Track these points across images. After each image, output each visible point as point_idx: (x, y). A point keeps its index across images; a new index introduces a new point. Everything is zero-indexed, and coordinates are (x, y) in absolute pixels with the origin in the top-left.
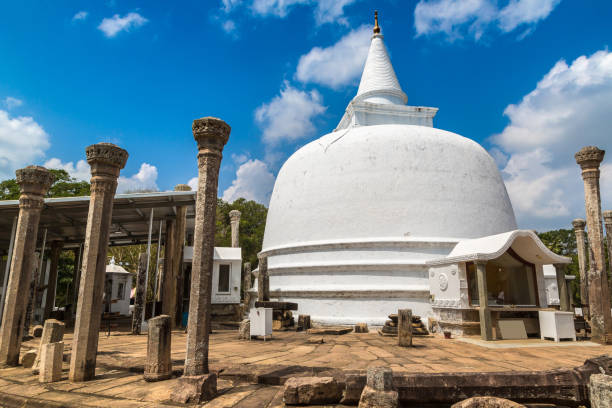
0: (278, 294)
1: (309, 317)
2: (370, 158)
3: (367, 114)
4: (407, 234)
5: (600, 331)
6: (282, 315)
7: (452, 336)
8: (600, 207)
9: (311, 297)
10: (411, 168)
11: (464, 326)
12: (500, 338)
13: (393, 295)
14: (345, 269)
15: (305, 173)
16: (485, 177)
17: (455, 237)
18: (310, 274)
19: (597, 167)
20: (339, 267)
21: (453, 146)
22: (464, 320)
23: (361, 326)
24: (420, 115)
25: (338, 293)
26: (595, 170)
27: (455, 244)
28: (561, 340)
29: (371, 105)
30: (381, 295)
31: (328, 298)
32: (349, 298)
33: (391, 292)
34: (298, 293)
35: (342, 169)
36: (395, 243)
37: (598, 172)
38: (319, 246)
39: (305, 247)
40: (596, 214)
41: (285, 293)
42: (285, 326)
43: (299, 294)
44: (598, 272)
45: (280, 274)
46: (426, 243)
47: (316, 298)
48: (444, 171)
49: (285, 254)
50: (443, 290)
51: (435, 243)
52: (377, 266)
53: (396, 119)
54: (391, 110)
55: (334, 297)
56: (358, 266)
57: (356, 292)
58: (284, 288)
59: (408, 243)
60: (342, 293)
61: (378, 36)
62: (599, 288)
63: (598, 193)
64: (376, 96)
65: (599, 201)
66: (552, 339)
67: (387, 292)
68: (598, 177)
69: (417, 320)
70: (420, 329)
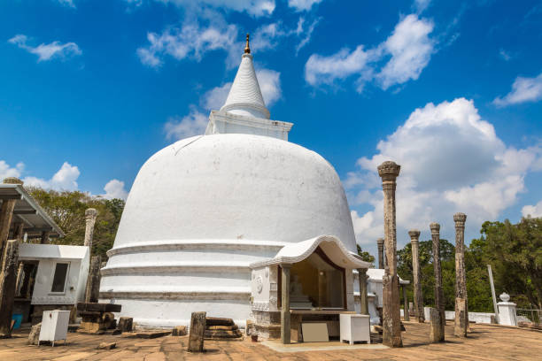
0: (109, 295)
1: (132, 319)
2: (215, 163)
3: (226, 123)
4: (240, 237)
5: (389, 333)
6: (101, 316)
7: (259, 339)
8: (395, 217)
9: (140, 299)
10: (251, 174)
11: (270, 329)
12: (301, 341)
13: (217, 297)
14: (177, 269)
15: (155, 174)
16: (322, 187)
17: (283, 240)
18: (144, 274)
19: (394, 180)
20: (170, 267)
21: (294, 157)
22: (272, 322)
23: (179, 329)
24: (276, 128)
25: (165, 294)
26: (391, 182)
27: (281, 247)
28: (356, 343)
29: (231, 115)
30: (207, 297)
31: (155, 299)
32: (175, 299)
33: (216, 294)
34: (128, 293)
35: (188, 172)
36: (227, 245)
37: (394, 185)
38: (155, 246)
39: (143, 247)
40: (391, 223)
41: (116, 293)
42: (105, 329)
43: (128, 296)
44: (390, 277)
45: (117, 274)
46: (256, 246)
47: (145, 299)
48: (281, 179)
49: (126, 253)
50: (260, 292)
51: (265, 246)
52: (207, 267)
53: (254, 130)
54: (250, 122)
55: (161, 299)
56: (188, 267)
57: (182, 294)
58: (117, 289)
59: (238, 245)
60: (169, 294)
61: (249, 56)
62: (390, 293)
63: (394, 204)
64: (240, 109)
65: (394, 211)
66: (348, 342)
67: (212, 293)
68: (394, 189)
69: (229, 323)
70: (230, 333)
